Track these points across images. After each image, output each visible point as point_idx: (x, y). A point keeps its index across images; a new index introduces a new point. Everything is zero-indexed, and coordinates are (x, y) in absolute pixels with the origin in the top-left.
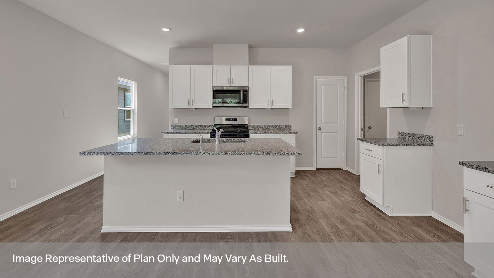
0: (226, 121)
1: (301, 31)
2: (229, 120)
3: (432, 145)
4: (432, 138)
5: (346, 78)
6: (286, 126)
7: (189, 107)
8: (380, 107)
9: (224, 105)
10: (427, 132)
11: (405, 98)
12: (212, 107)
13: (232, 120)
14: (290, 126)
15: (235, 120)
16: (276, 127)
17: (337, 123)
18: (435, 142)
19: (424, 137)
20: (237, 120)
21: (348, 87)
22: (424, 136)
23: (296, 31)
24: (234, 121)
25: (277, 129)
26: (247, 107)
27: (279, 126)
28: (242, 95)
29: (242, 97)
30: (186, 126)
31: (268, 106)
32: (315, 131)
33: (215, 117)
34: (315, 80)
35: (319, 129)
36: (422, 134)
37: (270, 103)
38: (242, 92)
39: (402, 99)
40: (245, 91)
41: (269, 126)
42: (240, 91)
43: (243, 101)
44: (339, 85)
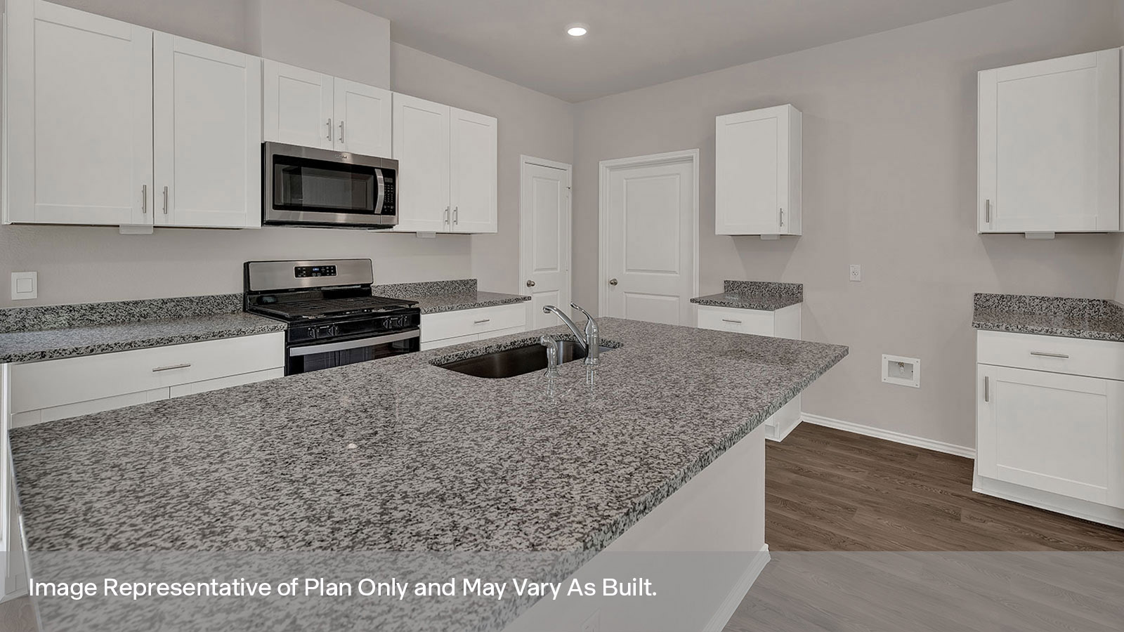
0: (296, 276)
1: (577, 32)
2: (309, 272)
3: (800, 300)
4: (800, 287)
5: (570, 167)
6: (465, 283)
7: (146, 220)
8: (715, 232)
10: (787, 278)
11: (785, 220)
12: (257, 223)
13: (320, 271)
14: (475, 282)
15: (328, 270)
16: (443, 285)
17: (556, 269)
18: (807, 294)
20: (335, 272)
21: (575, 189)
22: (787, 286)
23: (565, 33)
24: (324, 274)
25: (446, 291)
26: (391, 227)
27: (452, 282)
28: (381, 186)
29: (381, 193)
30: (92, 308)
31: (444, 225)
32: (524, 292)
33: (249, 262)
34: (523, 165)
35: (528, 285)
36: (782, 282)
37: (448, 217)
38: (380, 177)
39: (781, 221)
40: (390, 174)
41: (426, 283)
42: (370, 171)
43: (383, 209)
44: (559, 182)
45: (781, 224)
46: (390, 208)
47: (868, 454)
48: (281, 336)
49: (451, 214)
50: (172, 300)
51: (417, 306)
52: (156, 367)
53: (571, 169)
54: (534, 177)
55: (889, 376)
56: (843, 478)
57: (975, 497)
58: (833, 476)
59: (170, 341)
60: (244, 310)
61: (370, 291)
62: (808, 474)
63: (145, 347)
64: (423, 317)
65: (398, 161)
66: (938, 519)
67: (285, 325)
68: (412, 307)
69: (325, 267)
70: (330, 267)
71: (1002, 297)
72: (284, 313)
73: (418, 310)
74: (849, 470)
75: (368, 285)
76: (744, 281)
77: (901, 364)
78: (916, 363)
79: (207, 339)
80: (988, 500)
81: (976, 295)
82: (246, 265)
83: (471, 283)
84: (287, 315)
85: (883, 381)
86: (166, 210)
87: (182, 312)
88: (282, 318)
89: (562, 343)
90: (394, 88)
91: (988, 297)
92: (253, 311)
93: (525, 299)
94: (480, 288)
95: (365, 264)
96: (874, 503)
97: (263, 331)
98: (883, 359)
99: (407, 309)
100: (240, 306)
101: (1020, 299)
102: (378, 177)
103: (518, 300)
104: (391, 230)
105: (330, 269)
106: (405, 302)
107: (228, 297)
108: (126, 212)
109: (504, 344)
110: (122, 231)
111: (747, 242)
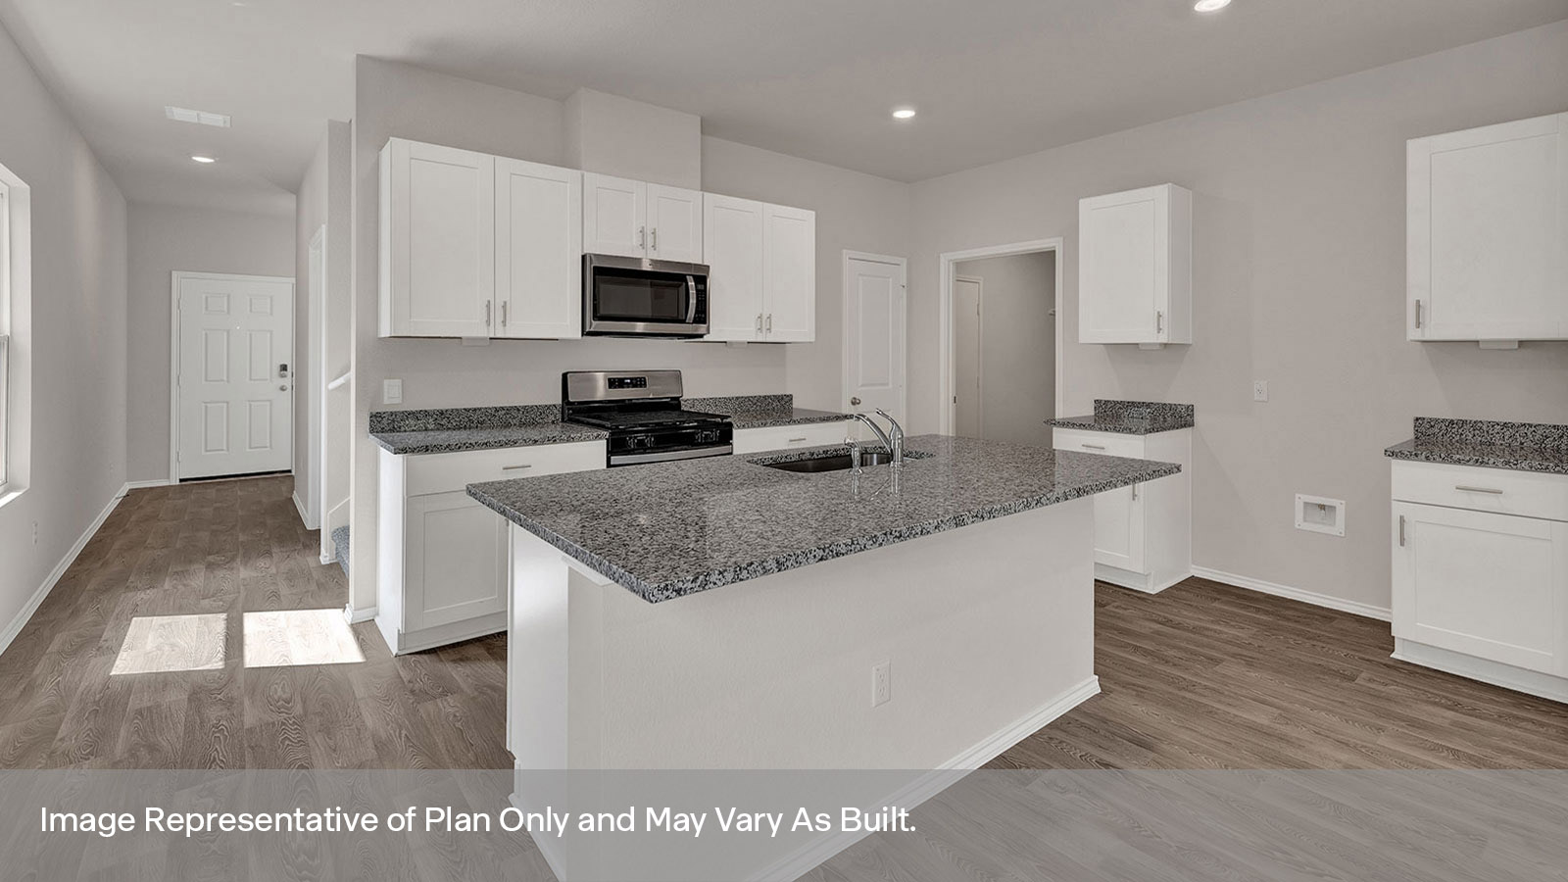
0: (610, 387)
1: (904, 114)
2: (621, 383)
3: (1190, 424)
4: (1190, 409)
5: (904, 262)
6: (779, 398)
7: (488, 332)
8: (1079, 340)
9: (635, 326)
11: (1164, 324)
12: (578, 335)
13: (631, 383)
14: (790, 397)
15: (638, 382)
16: (755, 401)
17: (887, 384)
18: (1198, 418)
19: (1172, 408)
20: (646, 384)
21: (910, 287)
23: (890, 115)
24: (635, 386)
25: (758, 408)
26: (701, 336)
27: (765, 397)
28: (693, 292)
29: (693, 301)
30: (442, 413)
31: (757, 334)
32: (847, 409)
33: (567, 373)
34: (846, 262)
35: (853, 403)
36: (1167, 402)
37: (761, 325)
38: (691, 284)
39: (1159, 325)
40: (701, 280)
41: (737, 398)
42: (682, 278)
43: (695, 318)
44: (891, 280)
45: (1159, 330)
46: (702, 316)
47: (1267, 613)
48: (601, 446)
49: (764, 322)
50: (503, 408)
51: (729, 420)
52: (505, 466)
53: (904, 266)
54: (860, 275)
55: (1305, 521)
56: (1221, 632)
57: (1391, 663)
58: (1208, 629)
59: (515, 443)
60: (563, 421)
61: (679, 405)
62: (1178, 626)
63: (497, 447)
64: (736, 432)
65: (708, 267)
66: (1326, 677)
67: (607, 434)
68: (725, 420)
69: (636, 379)
70: (640, 378)
71: (1452, 422)
72: (604, 423)
73: (730, 425)
74: (1234, 626)
75: (677, 399)
76: (1119, 400)
77: (1322, 507)
78: (1340, 506)
79: (543, 443)
80: (1406, 667)
81: (1417, 419)
82: (565, 376)
83: (787, 399)
84: (608, 424)
85: (1296, 526)
86: (504, 322)
87: (510, 420)
88: (603, 427)
89: (875, 456)
90: (704, 188)
91: (1433, 423)
92: (572, 421)
93: (846, 417)
94: (796, 404)
95: (677, 376)
96: (1250, 657)
97: (587, 439)
98: (1297, 499)
99: (719, 423)
100: (559, 416)
101: (1475, 425)
102: (690, 284)
103: (839, 418)
104: (701, 340)
105: (641, 381)
106: (718, 416)
107: (548, 407)
108: (472, 326)
109: (816, 451)
110: (465, 343)
111: (1124, 352)
